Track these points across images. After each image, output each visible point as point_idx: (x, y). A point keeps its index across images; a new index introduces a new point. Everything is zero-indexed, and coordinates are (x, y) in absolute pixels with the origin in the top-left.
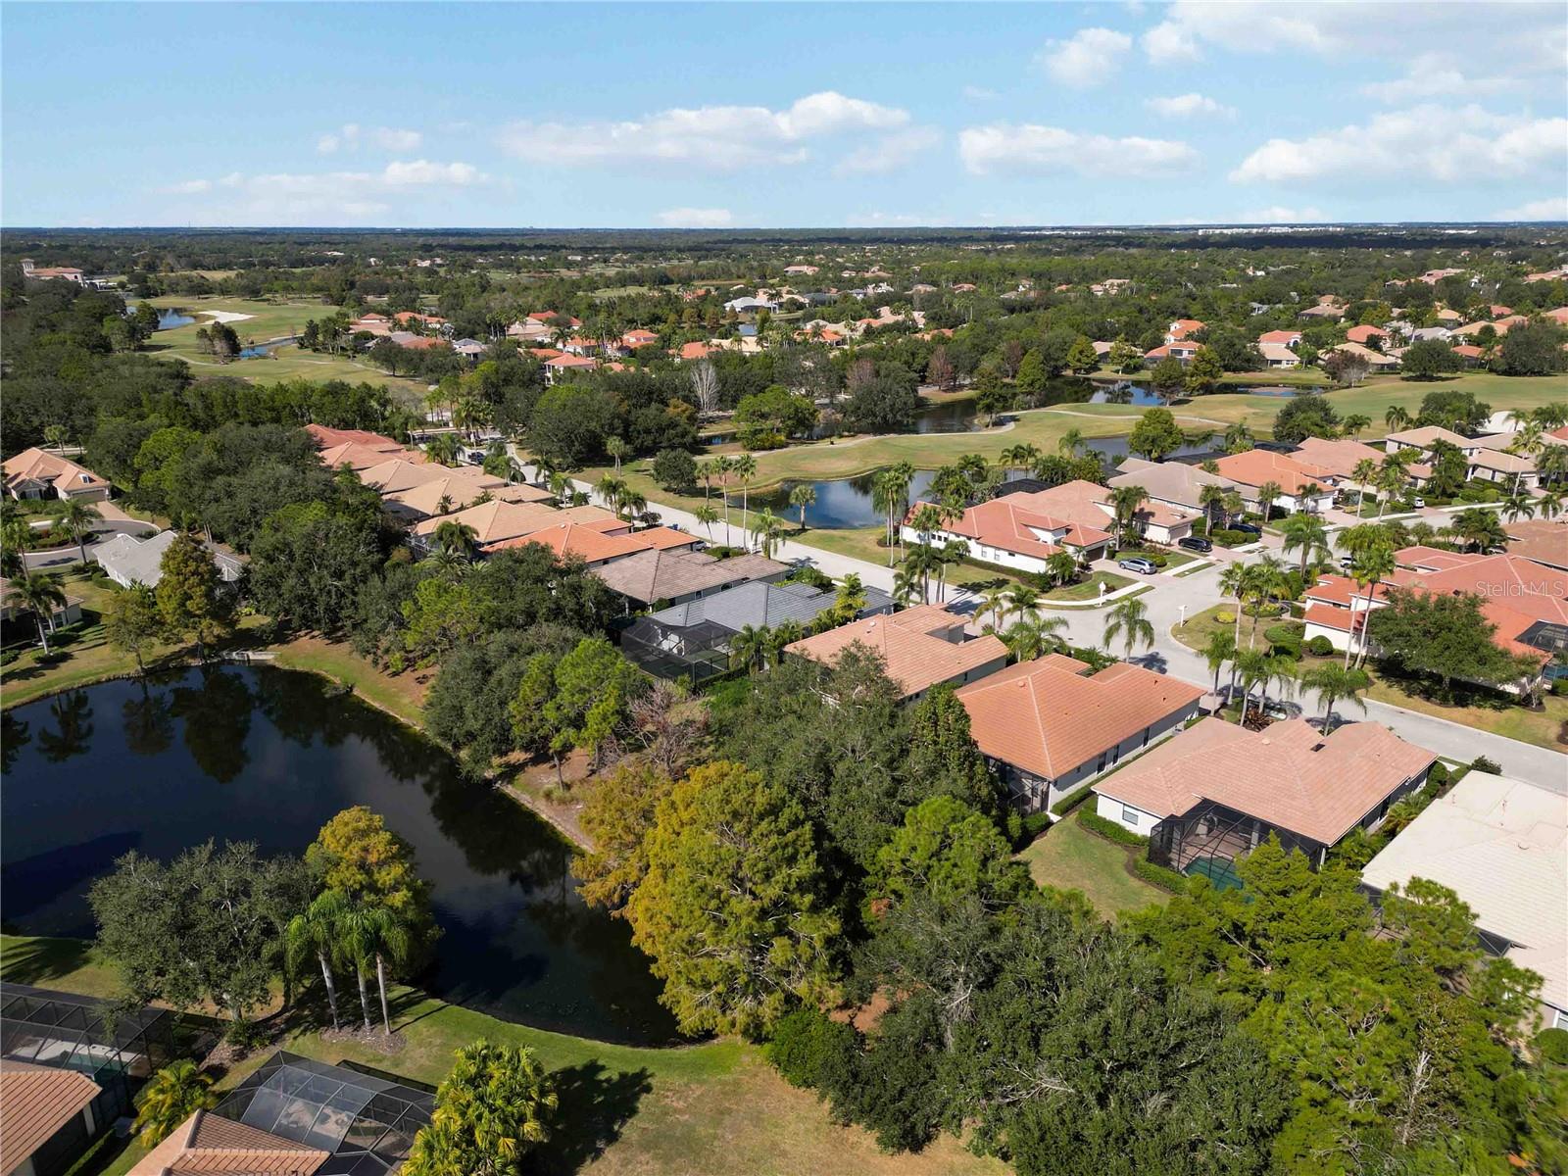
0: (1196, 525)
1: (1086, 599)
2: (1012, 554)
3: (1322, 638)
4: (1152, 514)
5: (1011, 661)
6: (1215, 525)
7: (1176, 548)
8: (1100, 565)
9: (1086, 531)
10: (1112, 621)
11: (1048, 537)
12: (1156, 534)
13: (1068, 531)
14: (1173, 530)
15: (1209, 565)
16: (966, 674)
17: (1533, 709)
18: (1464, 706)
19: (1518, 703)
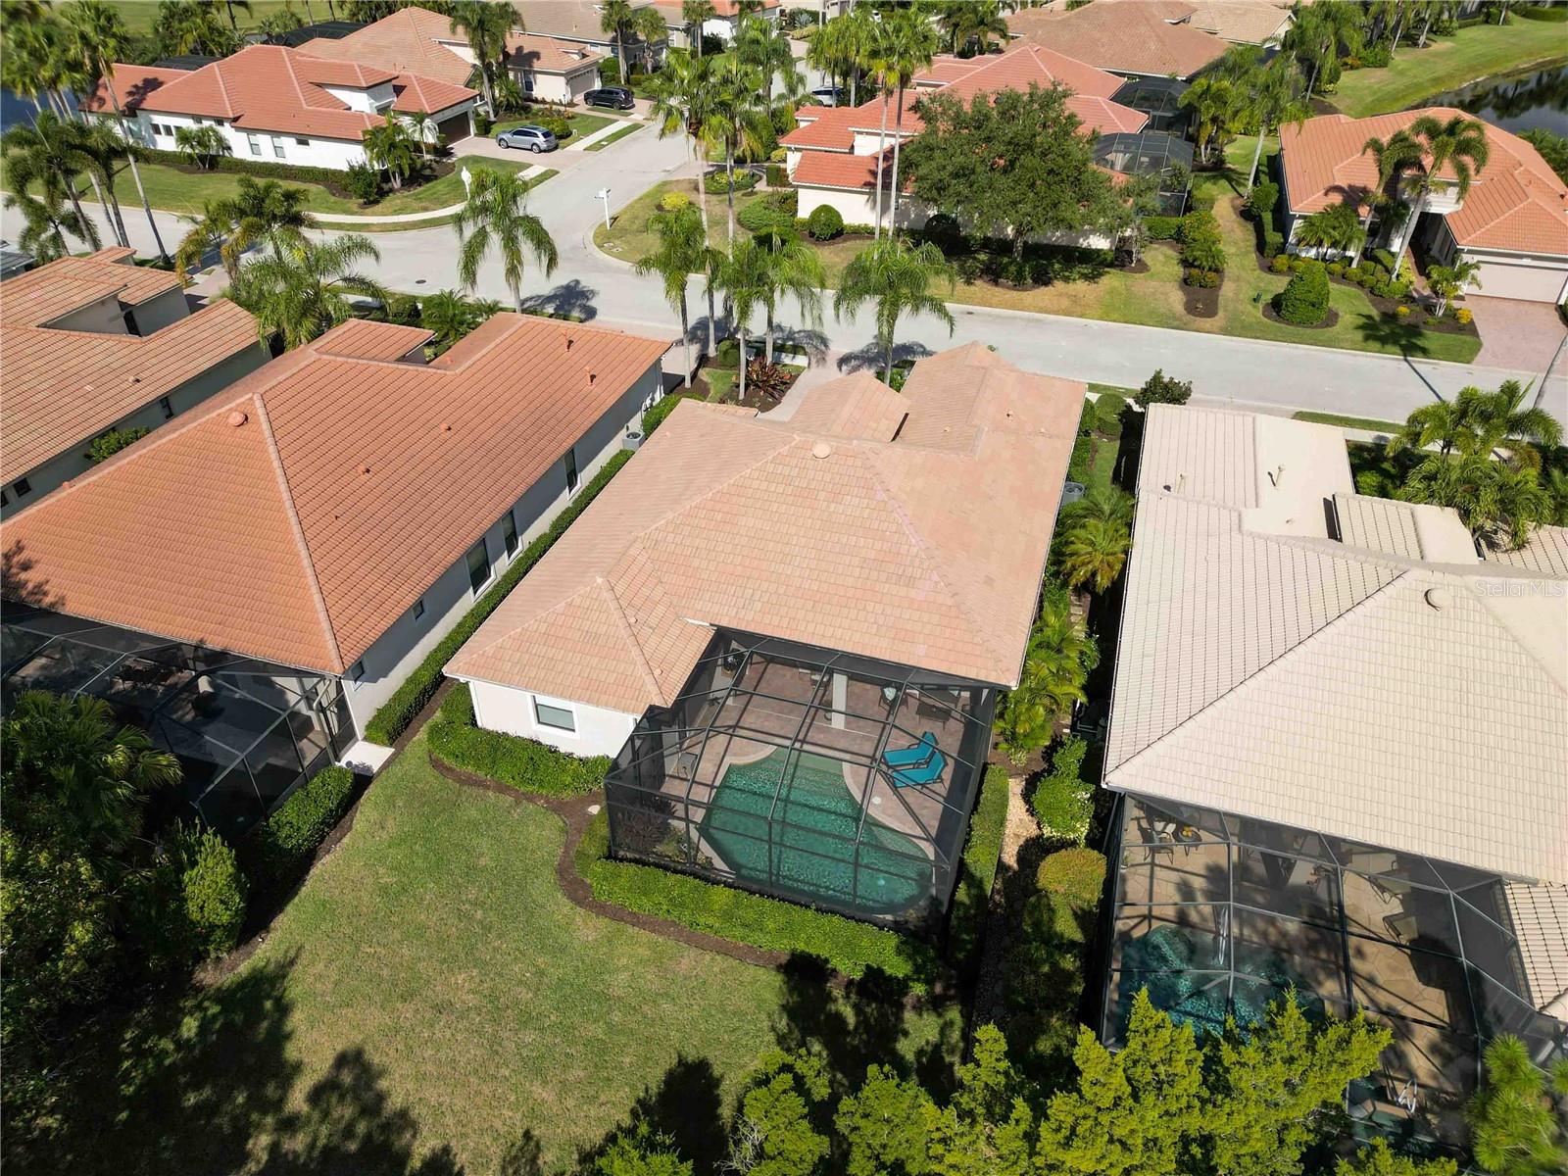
0: (605, 70)
2: (303, 141)
3: (826, 210)
4: (536, 55)
6: (632, 68)
7: (583, 108)
8: (465, 147)
9: (429, 86)
11: (361, 103)
13: (398, 90)
15: (635, 127)
16: (166, 402)
17: (1134, 271)
18: (1047, 283)
19: (1111, 265)
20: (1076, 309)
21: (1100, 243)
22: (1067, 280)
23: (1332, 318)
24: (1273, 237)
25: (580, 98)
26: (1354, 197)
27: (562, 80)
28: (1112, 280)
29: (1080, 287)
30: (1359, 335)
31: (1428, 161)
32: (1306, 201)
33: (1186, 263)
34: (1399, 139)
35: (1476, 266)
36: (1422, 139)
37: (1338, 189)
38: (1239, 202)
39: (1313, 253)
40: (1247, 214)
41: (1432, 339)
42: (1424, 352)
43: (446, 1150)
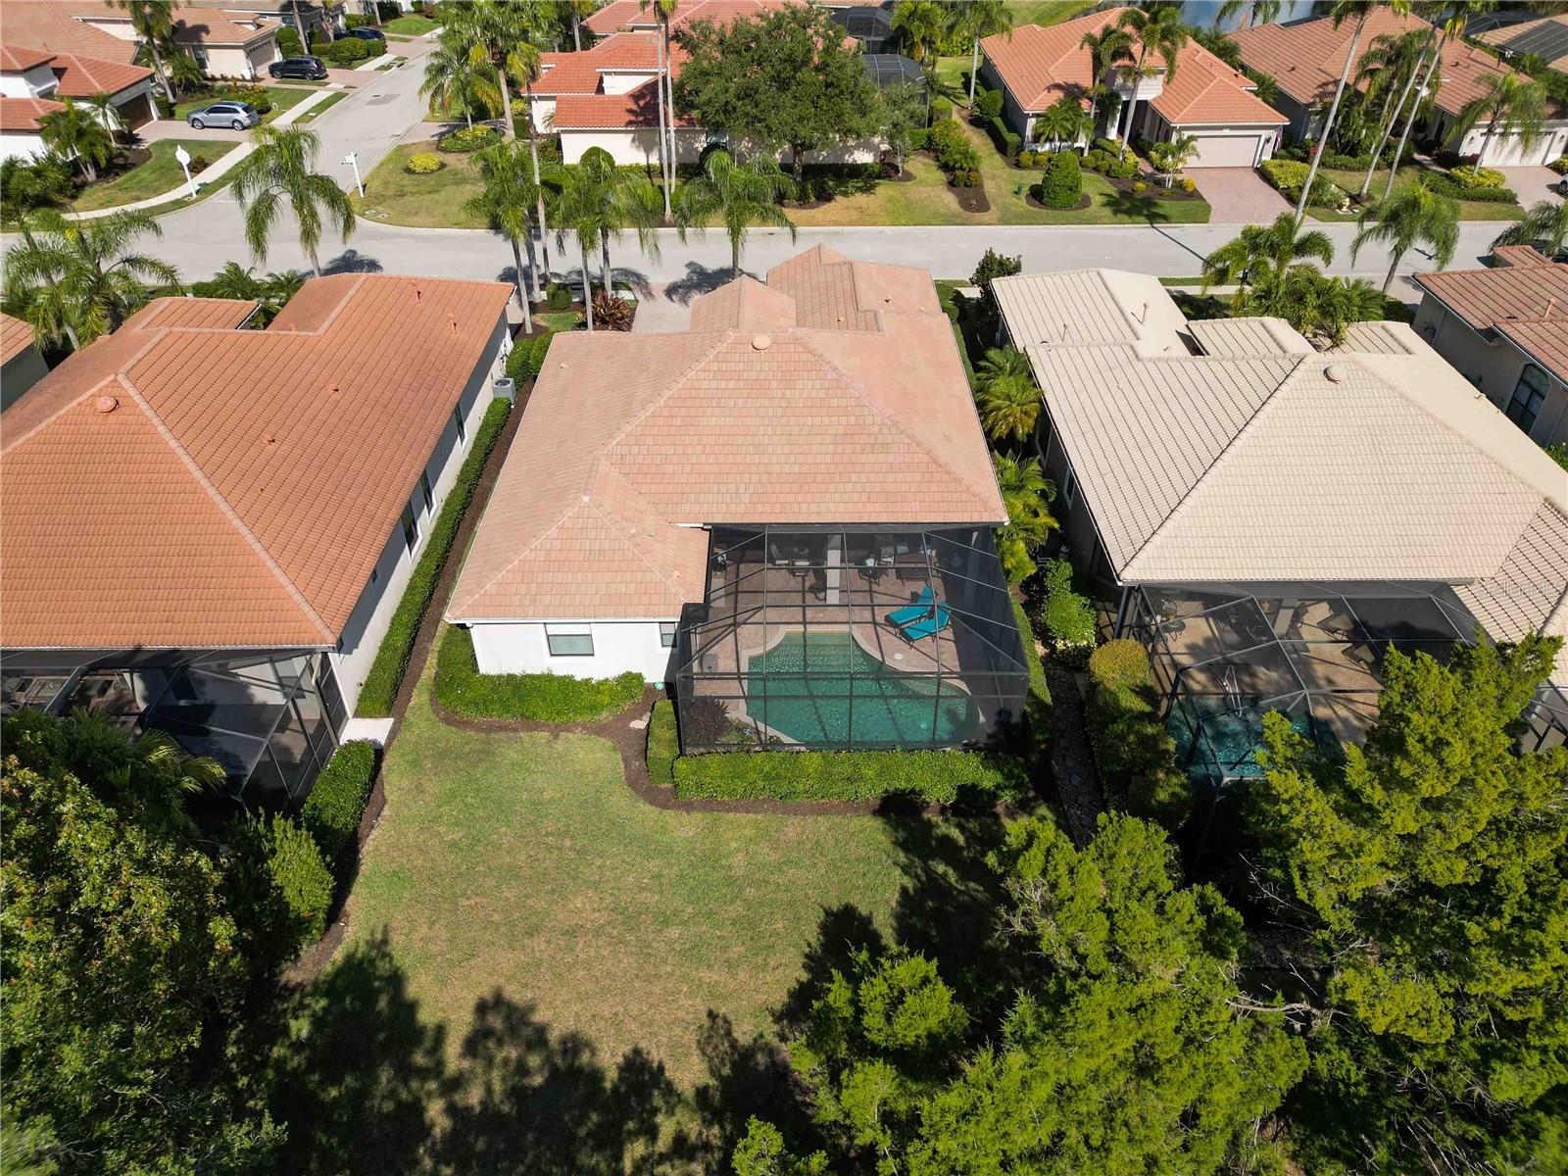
0: (282, 40)
6: (311, 37)
11: (18, 88)
13: (59, 72)
14: (254, 50)
17: (901, 180)
18: (829, 199)
19: (879, 177)
20: (864, 219)
21: (864, 157)
22: (845, 194)
23: (1086, 202)
24: (1012, 138)
25: (263, 71)
26: (1073, 93)
27: (241, 53)
28: (885, 190)
29: (860, 199)
30: (1107, 211)
31: (1136, 48)
32: (1035, 101)
33: (945, 167)
34: (1108, 32)
35: (1191, 138)
36: (1129, 29)
37: (1058, 86)
38: (965, 113)
39: (1047, 146)
40: (975, 122)
41: (1166, 206)
42: (1166, 218)
43: (637, 1052)
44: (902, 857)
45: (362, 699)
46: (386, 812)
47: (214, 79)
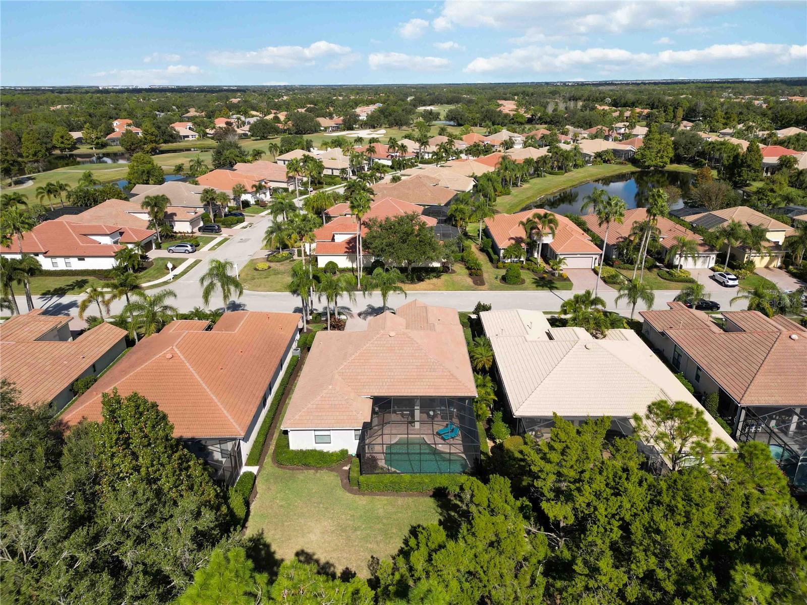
0: (204, 217)
1: (157, 278)
2: (81, 258)
3: (331, 263)
4: (175, 214)
5: (129, 342)
6: (215, 216)
7: (198, 234)
8: (153, 254)
9: (134, 231)
10: (206, 283)
11: (106, 241)
12: (181, 227)
13: (121, 234)
14: (193, 222)
15: (226, 240)
16: (94, 366)
17: (451, 273)
18: (423, 280)
19: (443, 272)
20: (436, 288)
21: (436, 265)
22: (429, 279)
23: (523, 282)
24: (495, 257)
26: (519, 240)
28: (445, 277)
29: (435, 280)
30: (534, 285)
31: (540, 226)
32: (503, 244)
33: (468, 268)
34: (529, 220)
35: (564, 259)
36: (536, 220)
37: (512, 238)
38: (478, 246)
39: (509, 260)
40: (482, 250)
41: (557, 284)
42: (557, 288)
44: (439, 510)
45: (248, 459)
46: (258, 496)
47: (176, 233)
